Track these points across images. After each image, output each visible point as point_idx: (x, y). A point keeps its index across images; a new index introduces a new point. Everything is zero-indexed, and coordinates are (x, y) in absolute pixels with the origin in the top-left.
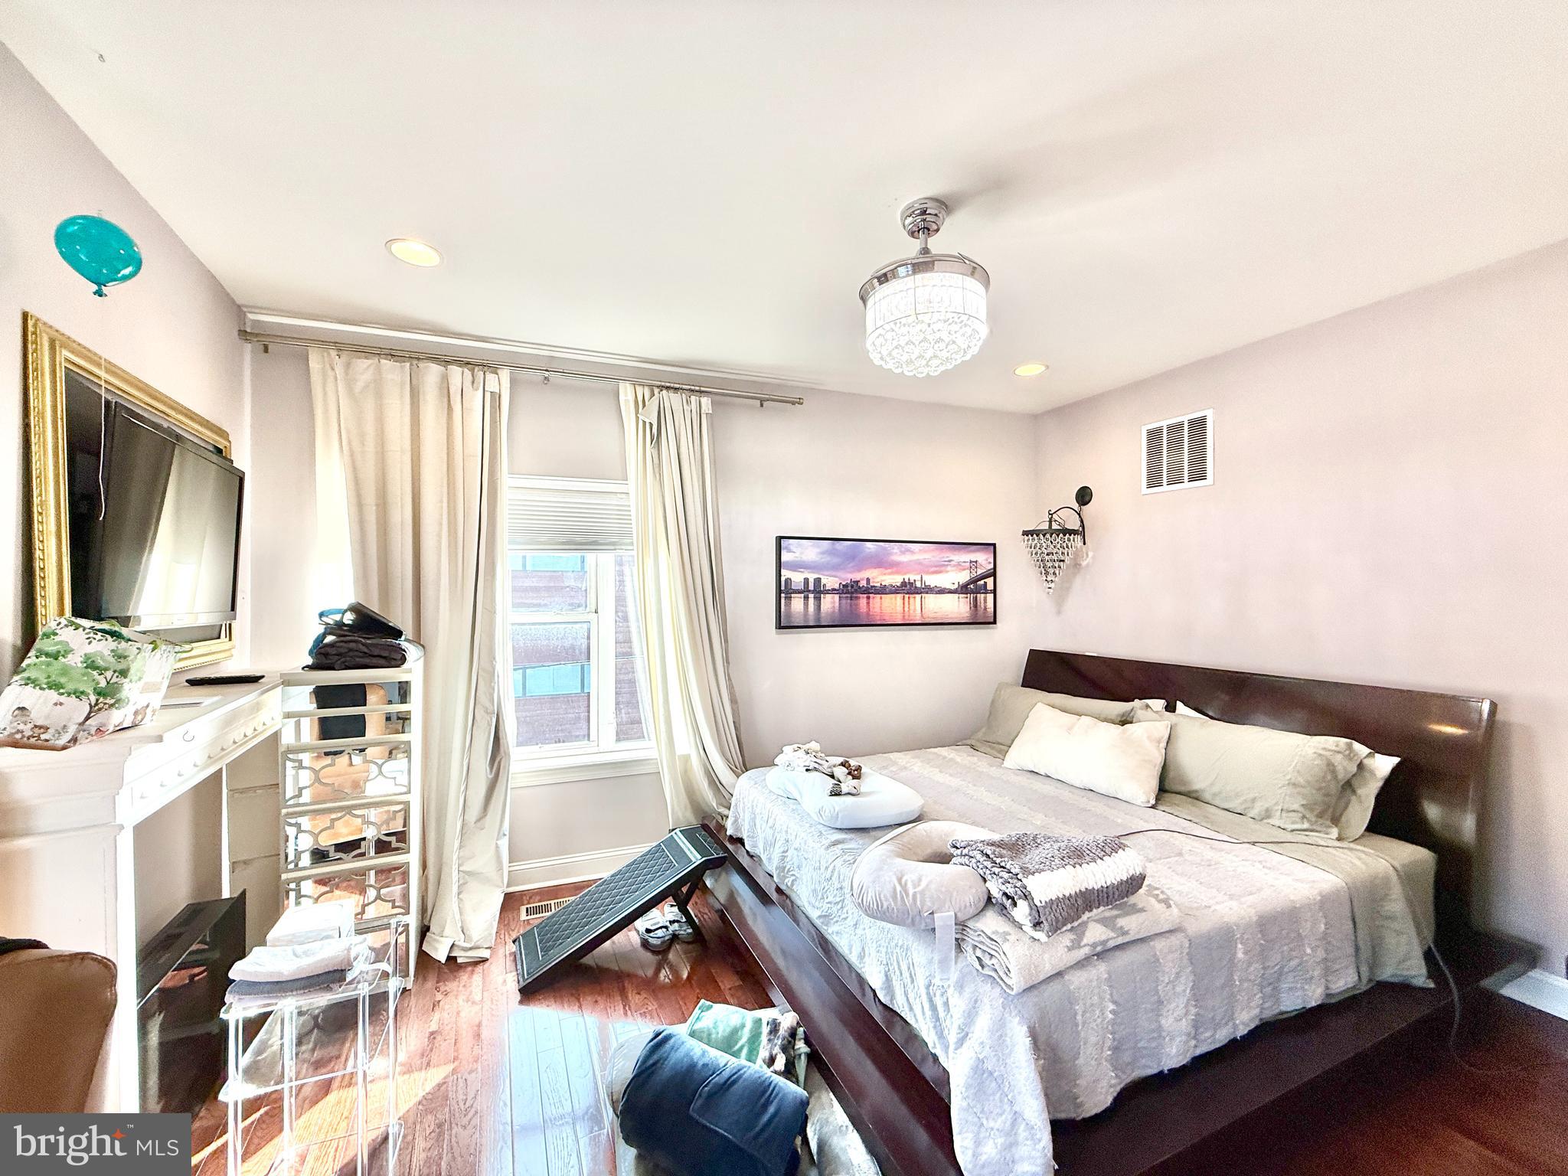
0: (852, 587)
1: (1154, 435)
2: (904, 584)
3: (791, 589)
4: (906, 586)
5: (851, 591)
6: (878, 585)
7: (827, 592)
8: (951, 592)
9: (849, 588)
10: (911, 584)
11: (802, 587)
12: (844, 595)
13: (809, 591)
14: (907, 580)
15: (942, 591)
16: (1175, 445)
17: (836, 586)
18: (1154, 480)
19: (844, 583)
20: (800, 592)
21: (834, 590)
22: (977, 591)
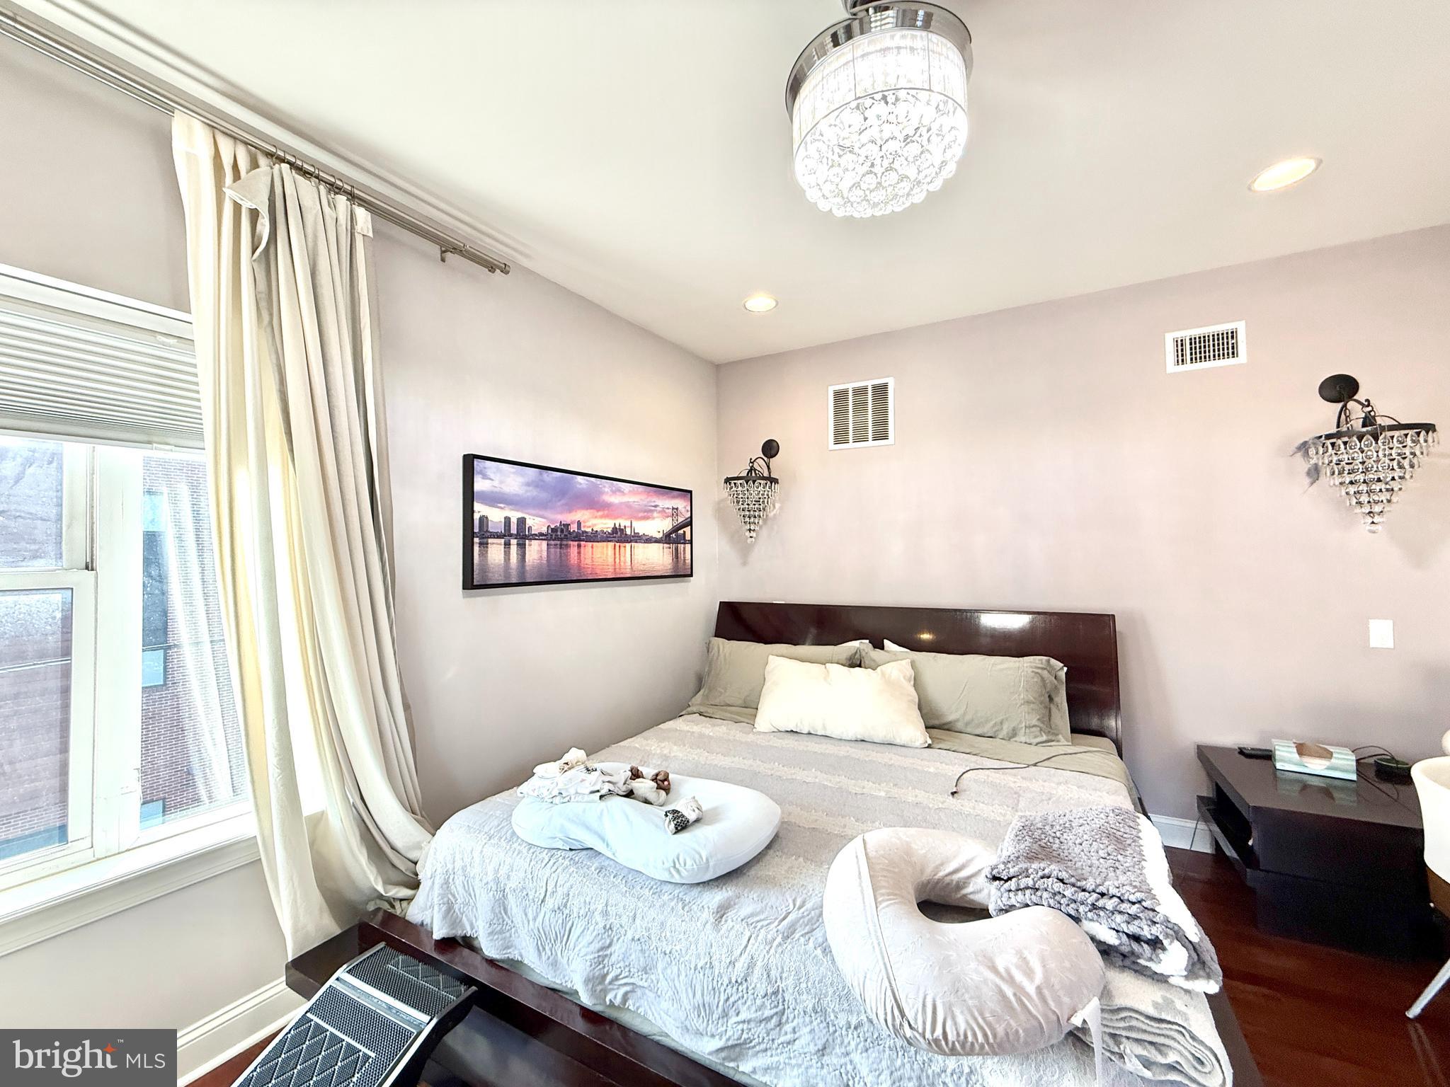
0: (562, 531)
1: (840, 396)
2: (615, 530)
3: (487, 531)
4: (617, 533)
5: (561, 536)
6: (589, 530)
7: (534, 537)
8: (657, 541)
9: (559, 533)
10: (622, 530)
11: (501, 529)
12: (552, 542)
13: (511, 535)
14: (617, 526)
15: (649, 540)
16: (860, 406)
17: (544, 530)
18: (841, 437)
19: (553, 526)
20: (499, 536)
21: (541, 534)
22: (677, 542)
